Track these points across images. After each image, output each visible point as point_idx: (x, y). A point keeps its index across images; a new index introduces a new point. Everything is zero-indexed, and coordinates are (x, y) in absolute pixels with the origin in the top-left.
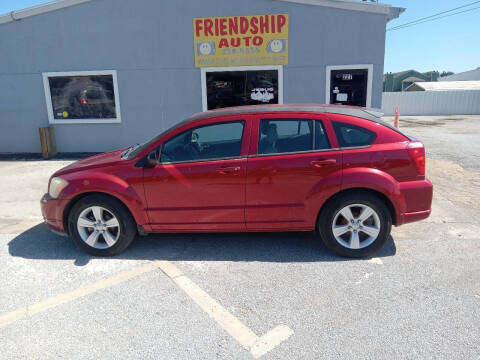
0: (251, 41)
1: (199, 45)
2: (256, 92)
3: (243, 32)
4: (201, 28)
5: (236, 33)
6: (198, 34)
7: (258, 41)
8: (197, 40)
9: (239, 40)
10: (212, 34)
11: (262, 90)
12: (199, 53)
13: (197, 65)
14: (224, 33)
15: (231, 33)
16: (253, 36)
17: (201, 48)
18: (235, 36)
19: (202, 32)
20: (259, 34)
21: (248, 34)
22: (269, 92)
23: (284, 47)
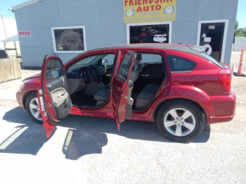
0: (154, 7)
1: (126, 11)
2: (156, 37)
3: (150, 2)
4: (127, 2)
5: (147, 3)
6: (126, 5)
7: (158, 7)
8: (125, 8)
9: (148, 7)
10: (133, 4)
11: (160, 35)
12: (126, 15)
13: (125, 22)
14: (140, 4)
15: (143, 4)
16: (156, 5)
17: (127, 13)
18: (146, 5)
19: (128, 4)
20: (159, 3)
21: (153, 3)
22: (164, 37)
23: (173, 10)
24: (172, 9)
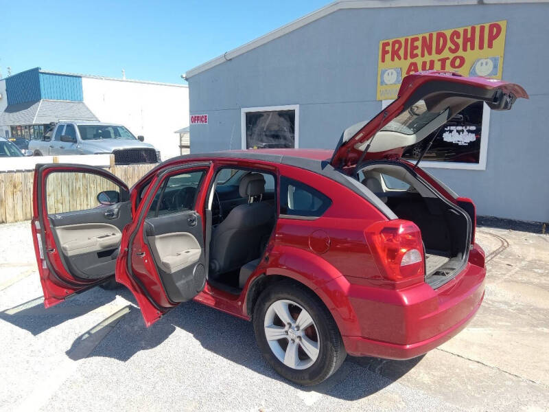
0: (448, 63)
1: (383, 73)
2: (451, 131)
3: (439, 51)
4: (388, 52)
5: (430, 53)
6: (383, 60)
7: (457, 62)
8: (381, 66)
9: (432, 62)
10: (399, 58)
11: (460, 128)
12: (382, 83)
13: (379, 97)
14: (413, 56)
15: (423, 55)
16: (452, 56)
17: (386, 75)
18: (427, 58)
19: (388, 57)
20: (460, 53)
21: (446, 53)
22: (469, 131)
23: (495, 67)
24: (491, 64)
